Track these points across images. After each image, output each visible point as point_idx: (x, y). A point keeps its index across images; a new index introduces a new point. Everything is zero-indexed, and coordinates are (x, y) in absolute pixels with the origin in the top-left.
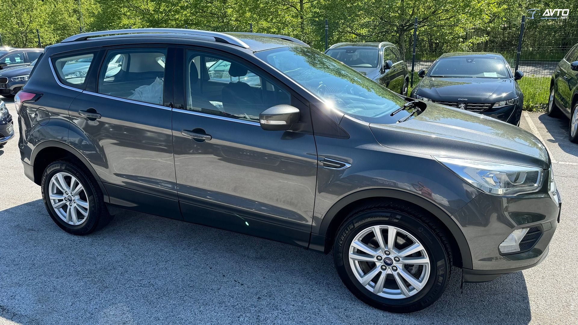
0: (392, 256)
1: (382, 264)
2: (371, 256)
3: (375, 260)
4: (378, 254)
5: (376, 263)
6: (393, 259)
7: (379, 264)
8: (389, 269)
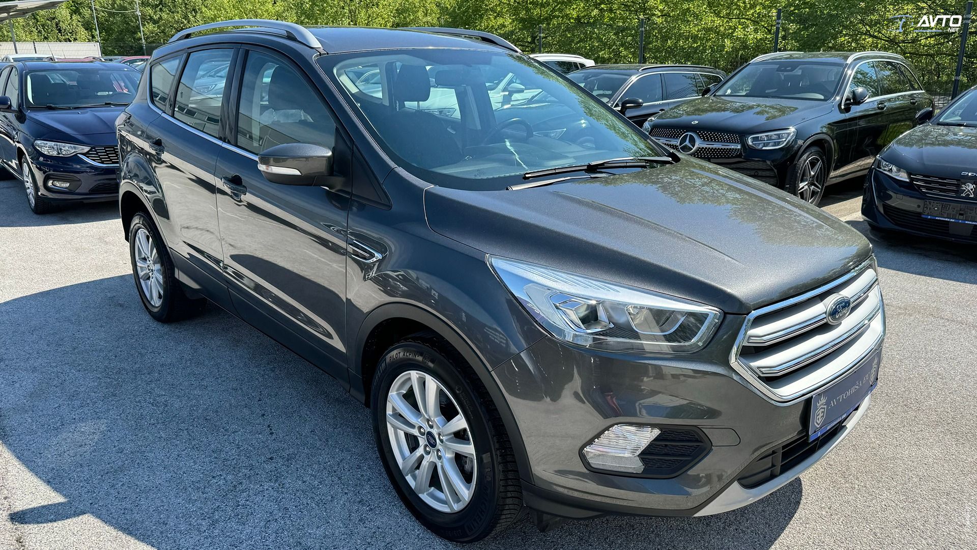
0: (435, 432)
1: (425, 443)
2: (413, 426)
3: (415, 432)
4: (419, 422)
5: (418, 438)
6: (437, 436)
7: (422, 441)
8: (433, 454)
